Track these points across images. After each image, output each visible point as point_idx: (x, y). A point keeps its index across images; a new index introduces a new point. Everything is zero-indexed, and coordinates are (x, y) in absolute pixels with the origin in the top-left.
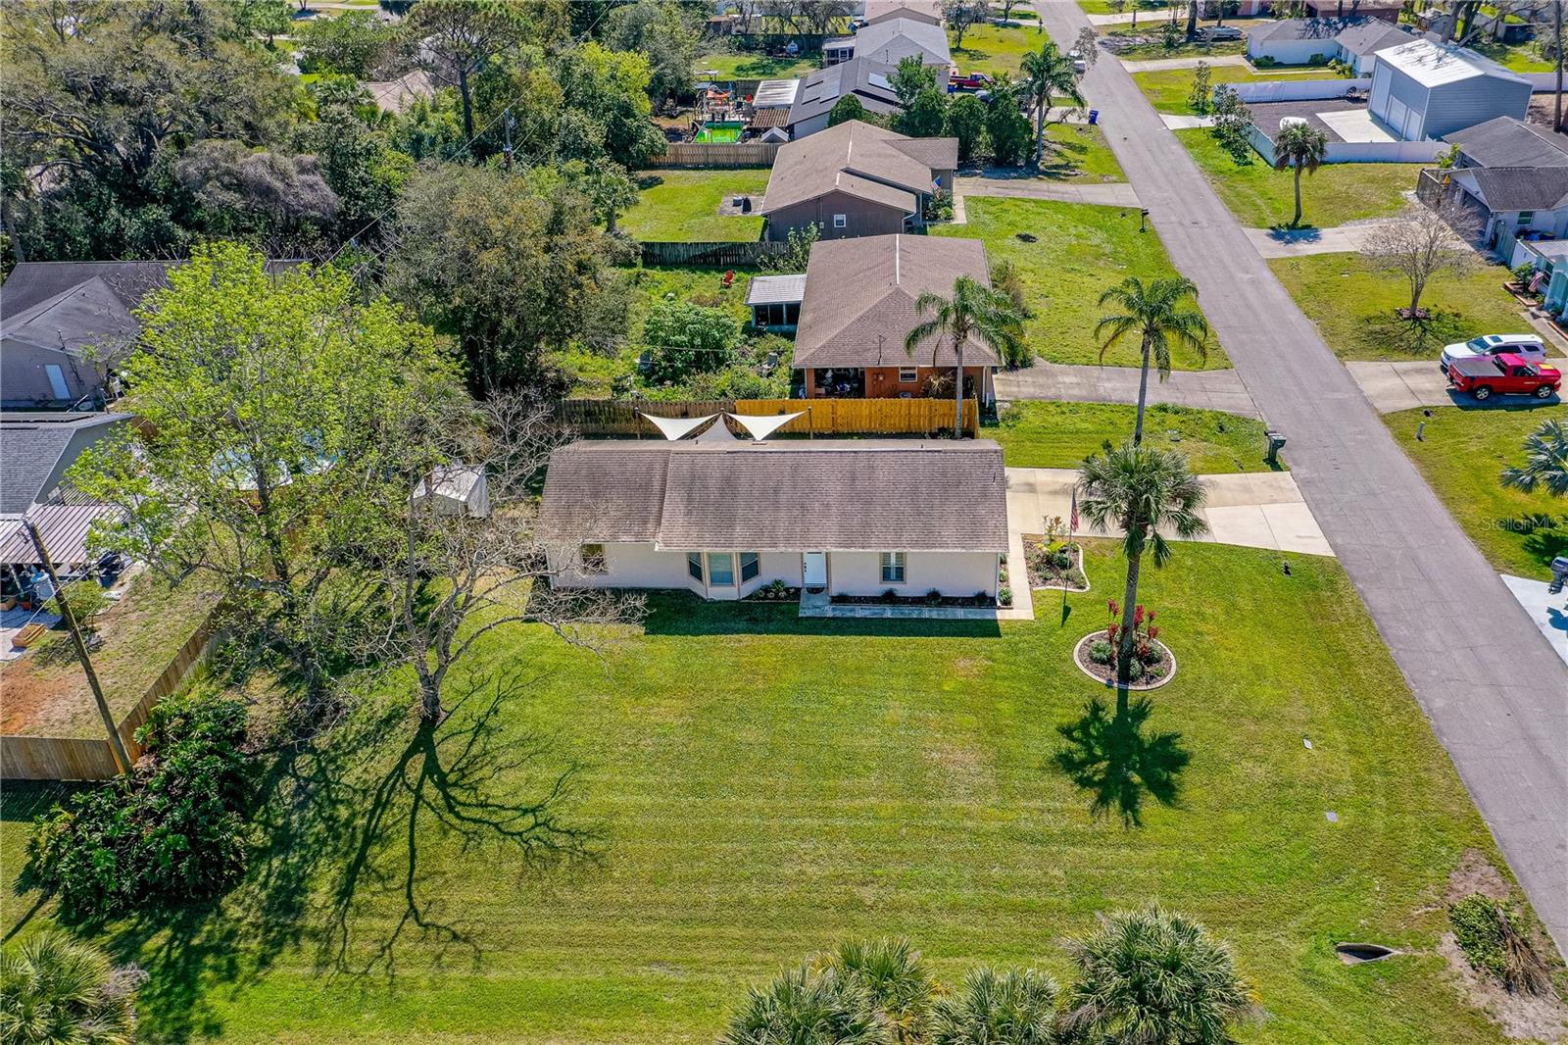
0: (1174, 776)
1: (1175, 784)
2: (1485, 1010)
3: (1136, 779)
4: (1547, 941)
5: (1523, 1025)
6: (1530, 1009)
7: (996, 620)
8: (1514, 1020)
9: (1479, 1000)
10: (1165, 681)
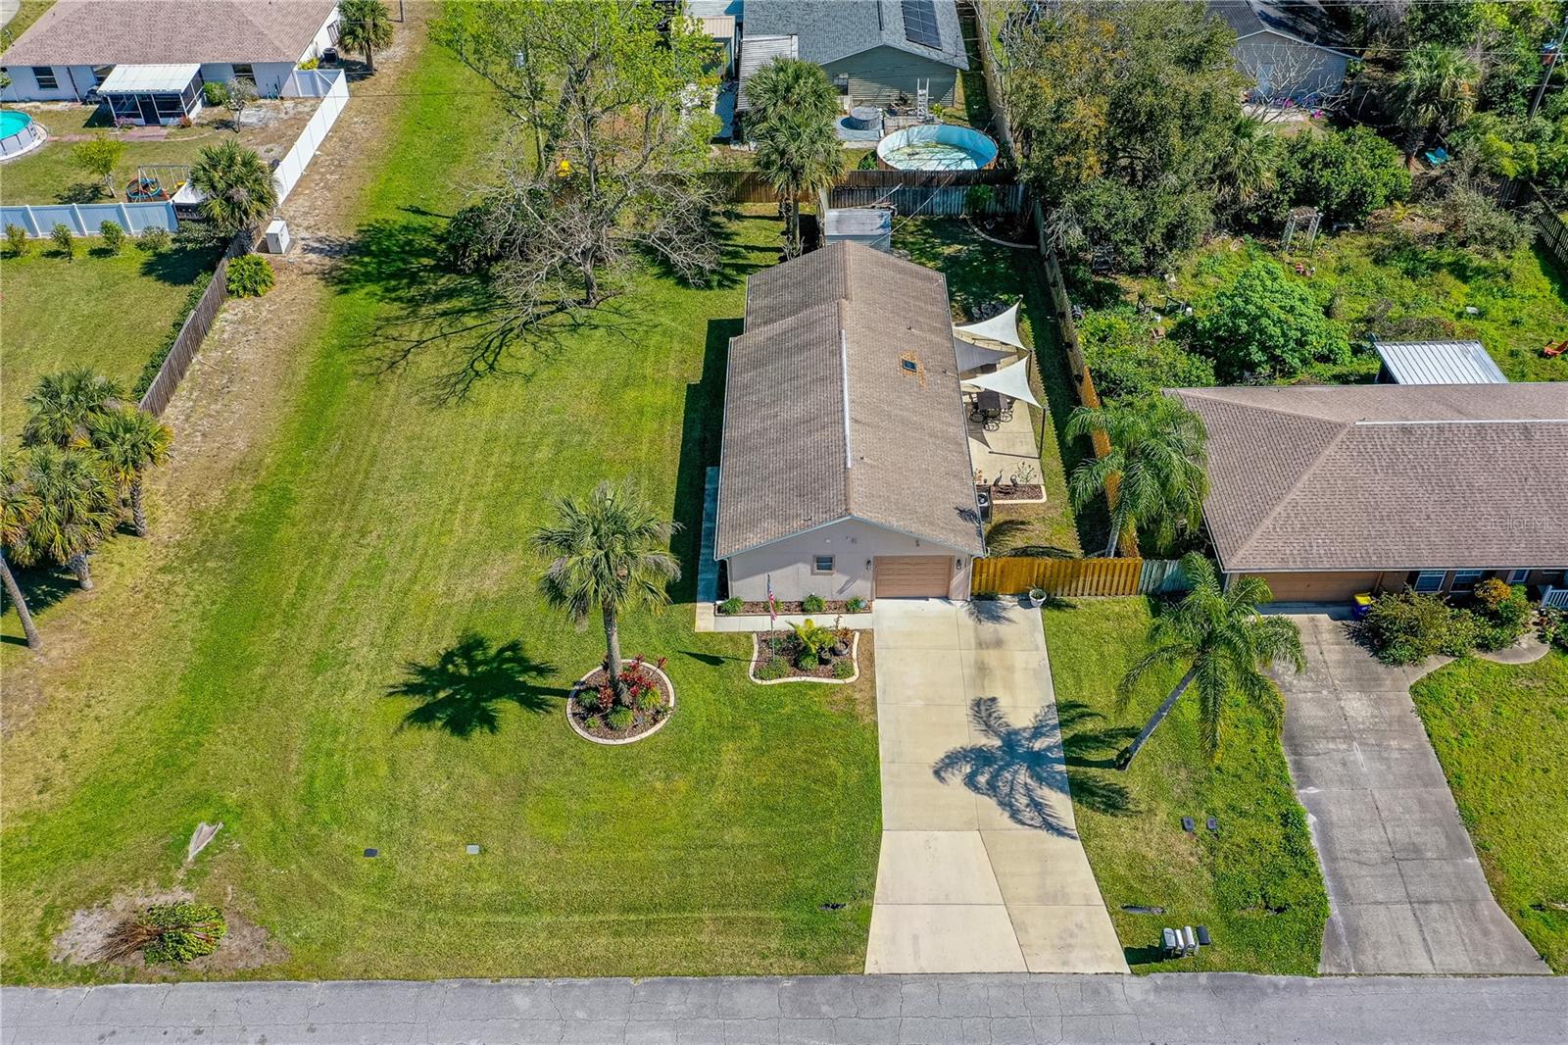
0: (439, 724)
1: (431, 723)
2: (108, 902)
3: (442, 695)
4: (154, 978)
5: (83, 926)
6: (95, 937)
7: (695, 602)
8: (89, 922)
9: (118, 902)
10: (578, 730)
